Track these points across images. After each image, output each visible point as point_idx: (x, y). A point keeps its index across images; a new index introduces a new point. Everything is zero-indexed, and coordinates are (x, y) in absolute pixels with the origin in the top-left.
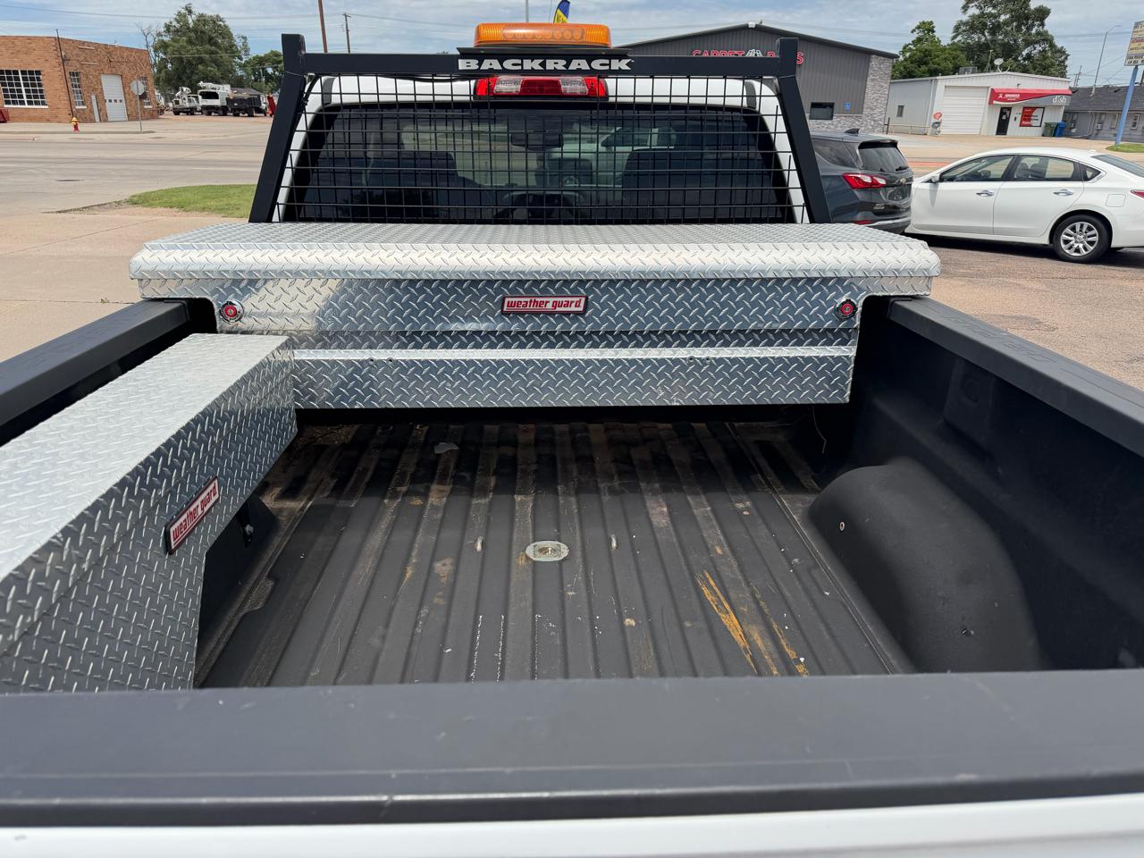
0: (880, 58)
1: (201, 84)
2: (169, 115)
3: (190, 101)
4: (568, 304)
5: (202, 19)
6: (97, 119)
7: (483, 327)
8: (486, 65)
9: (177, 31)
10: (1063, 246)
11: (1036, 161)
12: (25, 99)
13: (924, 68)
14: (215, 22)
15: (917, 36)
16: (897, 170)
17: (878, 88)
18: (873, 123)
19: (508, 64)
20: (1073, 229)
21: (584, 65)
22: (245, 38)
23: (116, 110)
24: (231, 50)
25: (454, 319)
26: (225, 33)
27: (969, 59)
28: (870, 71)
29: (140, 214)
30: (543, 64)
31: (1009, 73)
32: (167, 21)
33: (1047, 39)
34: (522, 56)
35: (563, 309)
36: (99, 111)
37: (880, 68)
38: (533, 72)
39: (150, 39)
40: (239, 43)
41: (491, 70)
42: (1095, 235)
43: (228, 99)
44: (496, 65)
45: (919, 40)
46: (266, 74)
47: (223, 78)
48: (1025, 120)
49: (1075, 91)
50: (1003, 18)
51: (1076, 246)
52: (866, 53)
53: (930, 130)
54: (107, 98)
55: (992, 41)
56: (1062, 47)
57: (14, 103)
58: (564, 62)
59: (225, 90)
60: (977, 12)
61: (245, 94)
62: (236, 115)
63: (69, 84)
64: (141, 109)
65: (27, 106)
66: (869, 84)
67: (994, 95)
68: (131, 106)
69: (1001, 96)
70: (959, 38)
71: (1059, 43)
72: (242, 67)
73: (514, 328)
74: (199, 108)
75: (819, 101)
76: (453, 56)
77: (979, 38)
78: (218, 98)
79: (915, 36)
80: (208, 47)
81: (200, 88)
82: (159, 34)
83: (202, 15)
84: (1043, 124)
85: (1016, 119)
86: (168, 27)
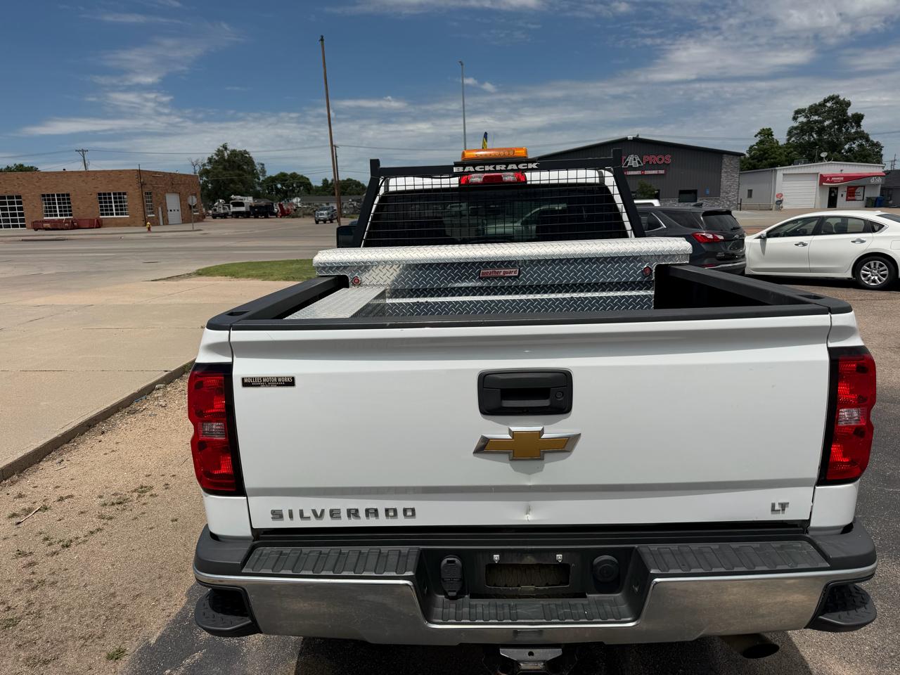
0: (730, 156)
1: (233, 197)
2: (209, 219)
3: (224, 209)
4: (511, 272)
5: (234, 153)
6: (161, 223)
7: (471, 284)
8: (467, 169)
9: (216, 161)
10: (863, 279)
11: (839, 221)
12: (114, 212)
13: (765, 162)
14: (242, 155)
15: (759, 139)
16: (732, 229)
17: (730, 177)
18: (728, 203)
19: (478, 168)
20: (869, 266)
21: (515, 167)
22: (263, 165)
23: (174, 216)
24: (253, 173)
25: (456, 281)
26: (250, 161)
27: (801, 153)
28: (724, 166)
29: (206, 280)
30: (495, 168)
31: (833, 162)
32: (210, 156)
33: (865, 137)
34: (484, 165)
35: (508, 275)
36: (163, 217)
37: (730, 163)
38: (489, 171)
39: (197, 168)
40: (258, 168)
41: (469, 172)
42: (885, 270)
43: (251, 207)
44: (471, 169)
45: (761, 142)
46: (276, 188)
47: (246, 192)
48: (850, 196)
49: (887, 173)
50: (827, 123)
51: (872, 278)
52: (719, 154)
53: (774, 207)
54: (169, 209)
55: (819, 140)
56: (878, 142)
57: (107, 214)
58: (505, 166)
59: (249, 200)
60: (804, 120)
61: (263, 203)
62: (256, 217)
63: (145, 200)
64: (190, 216)
65: (115, 216)
66: (723, 175)
67: (823, 179)
68: (184, 213)
69: (828, 179)
70: (793, 139)
71: (874, 139)
72: (260, 184)
73: (485, 284)
74: (230, 214)
75: (686, 188)
76: (451, 166)
77: (809, 138)
78: (243, 206)
79: (758, 139)
80: (237, 172)
81: (232, 200)
82: (204, 165)
83: (234, 151)
84: (865, 198)
85: (842, 195)
86: (210, 160)
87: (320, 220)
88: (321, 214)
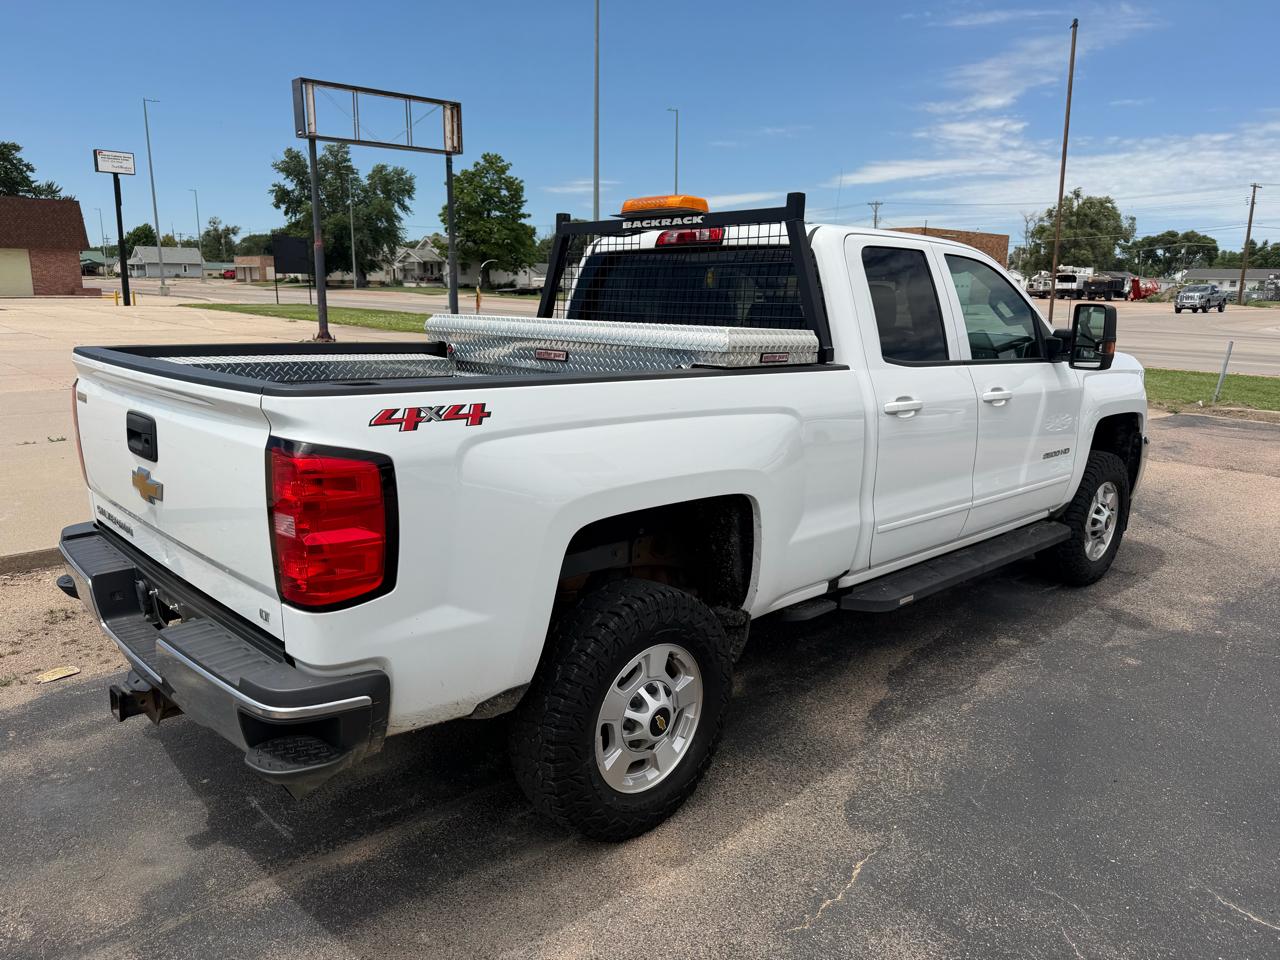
1: (1061, 267)
3: (1045, 284)
5: (1090, 202)
8: (635, 225)
9: (1059, 215)
14: (1102, 204)
19: (644, 224)
21: (680, 221)
22: (1133, 219)
24: (1119, 233)
26: (1113, 214)
30: (660, 223)
32: (1051, 207)
34: (651, 218)
40: (1125, 224)
43: (1086, 283)
44: (639, 224)
46: (1154, 255)
47: (1088, 261)
59: (1087, 273)
61: (1108, 277)
62: (1092, 298)
72: (1124, 249)
74: (1053, 292)
78: (1075, 282)
80: (1088, 229)
81: (1059, 271)
82: (1041, 220)
83: (1089, 199)
86: (1050, 214)
87: (1183, 307)
88: (1188, 298)
